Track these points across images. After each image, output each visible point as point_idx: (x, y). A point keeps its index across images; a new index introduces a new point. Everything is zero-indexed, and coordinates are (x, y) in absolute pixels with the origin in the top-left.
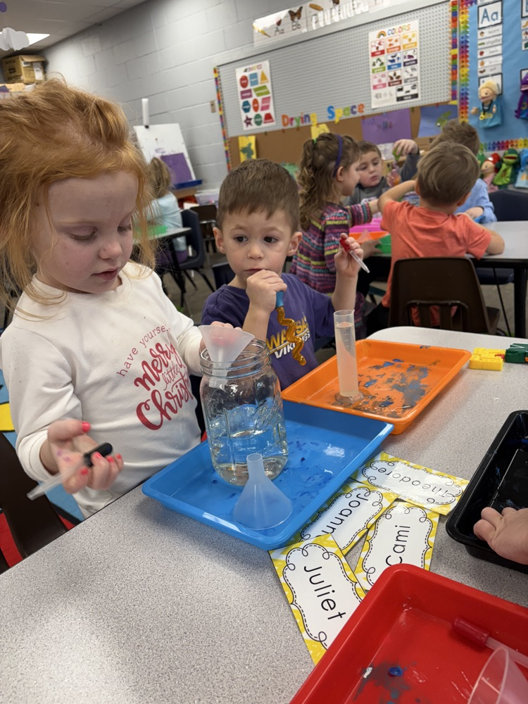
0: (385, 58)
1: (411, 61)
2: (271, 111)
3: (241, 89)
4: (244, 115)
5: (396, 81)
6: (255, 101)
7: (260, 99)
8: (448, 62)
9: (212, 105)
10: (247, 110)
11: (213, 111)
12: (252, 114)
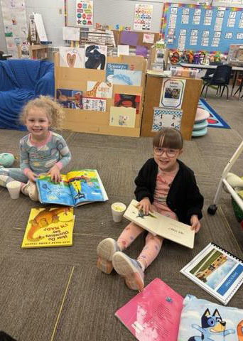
0: (141, 14)
1: (149, 18)
2: (92, 20)
3: (77, 8)
4: (77, 19)
5: (143, 22)
6: (84, 15)
7: (86, 14)
8: (160, 21)
9: (60, 11)
10: (79, 17)
11: (61, 13)
12: (82, 19)
